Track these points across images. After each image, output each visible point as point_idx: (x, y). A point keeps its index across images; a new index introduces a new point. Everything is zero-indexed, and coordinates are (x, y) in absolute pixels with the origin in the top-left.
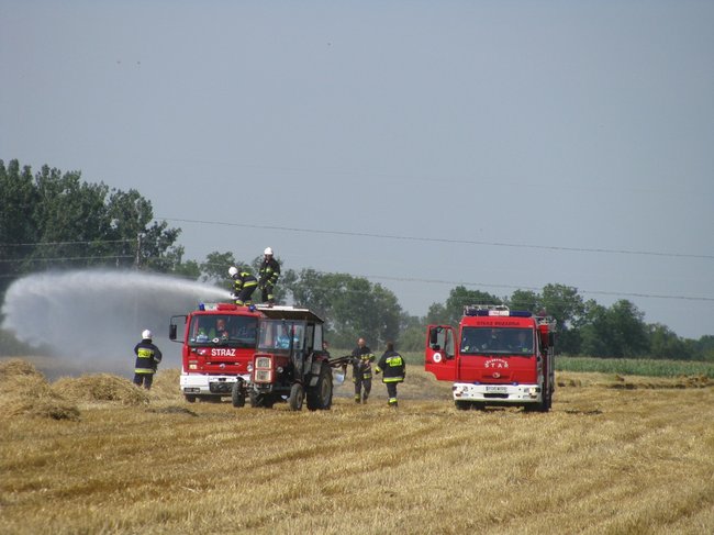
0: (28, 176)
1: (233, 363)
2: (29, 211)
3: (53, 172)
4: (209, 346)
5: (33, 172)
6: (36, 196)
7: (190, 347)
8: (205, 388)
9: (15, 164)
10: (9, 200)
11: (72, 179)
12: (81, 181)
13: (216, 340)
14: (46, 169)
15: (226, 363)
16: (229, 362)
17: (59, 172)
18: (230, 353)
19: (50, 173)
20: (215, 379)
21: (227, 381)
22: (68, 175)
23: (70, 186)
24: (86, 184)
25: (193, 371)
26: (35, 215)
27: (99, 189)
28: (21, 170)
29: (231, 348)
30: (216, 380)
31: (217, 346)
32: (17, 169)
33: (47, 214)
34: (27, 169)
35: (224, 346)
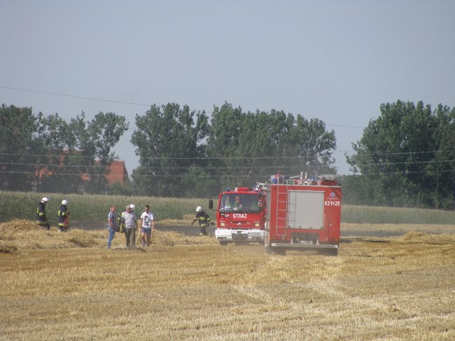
0: (429, 111)
1: (245, 222)
2: (430, 133)
3: (445, 107)
4: (231, 212)
5: (433, 110)
6: (434, 124)
7: (220, 213)
8: (230, 237)
9: (421, 103)
10: (417, 127)
13: (235, 209)
14: (440, 106)
15: (242, 222)
17: (449, 108)
18: (242, 216)
19: (443, 109)
20: (235, 232)
21: (242, 233)
25: (223, 227)
26: (433, 136)
28: (425, 107)
29: (244, 213)
31: (236, 212)
32: (422, 107)
33: (441, 135)
34: (429, 106)
35: (240, 212)
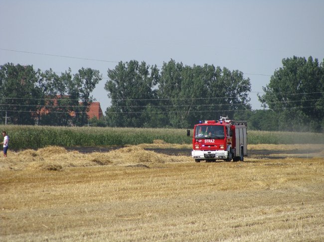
1: (213, 146)
2: (318, 79)
4: (203, 139)
5: (319, 62)
6: (321, 72)
7: (195, 139)
8: (202, 156)
9: (311, 58)
10: (309, 74)
13: (206, 136)
15: (211, 146)
16: (212, 145)
18: (211, 141)
21: (211, 153)
25: (198, 149)
28: (314, 61)
29: (212, 139)
30: (207, 153)
31: (207, 138)
34: (316, 60)
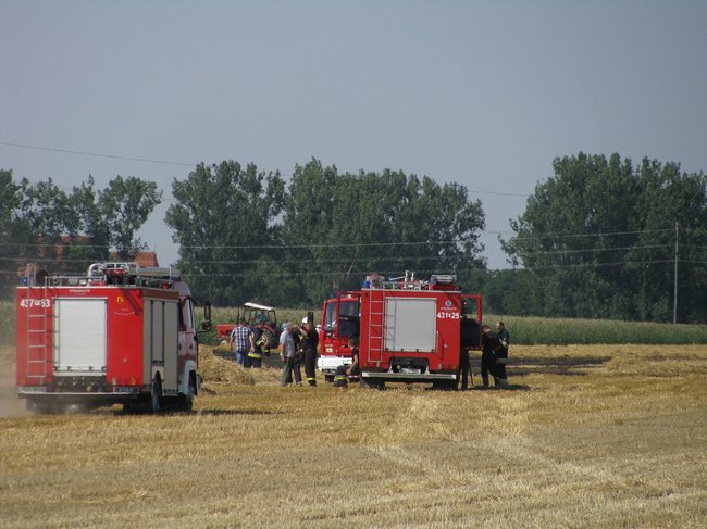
0: (628, 169)
3: (653, 163)
6: (638, 188)
9: (616, 157)
10: (611, 192)
11: (672, 170)
12: (681, 171)
14: (646, 161)
17: (660, 164)
19: (651, 165)
22: (668, 166)
23: (671, 177)
24: (685, 174)
26: (636, 207)
27: (699, 178)
33: (649, 206)
34: (628, 161)
